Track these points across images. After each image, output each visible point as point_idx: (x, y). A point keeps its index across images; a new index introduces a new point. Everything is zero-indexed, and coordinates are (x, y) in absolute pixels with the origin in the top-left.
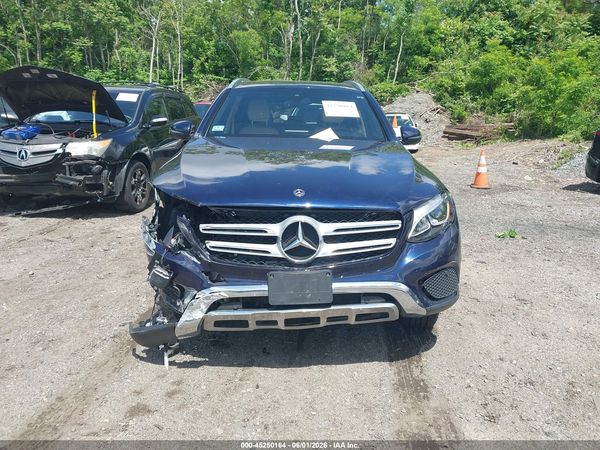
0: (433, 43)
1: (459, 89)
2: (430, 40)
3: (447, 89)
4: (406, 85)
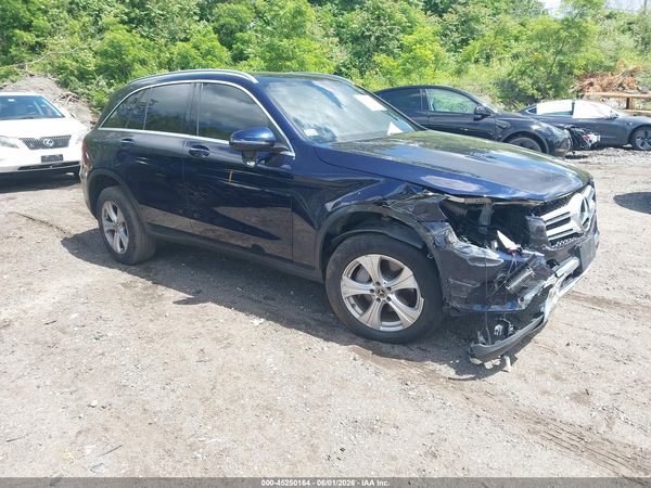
0: (33, 15)
1: (88, 73)
2: (29, 10)
3: (71, 71)
4: (14, 67)
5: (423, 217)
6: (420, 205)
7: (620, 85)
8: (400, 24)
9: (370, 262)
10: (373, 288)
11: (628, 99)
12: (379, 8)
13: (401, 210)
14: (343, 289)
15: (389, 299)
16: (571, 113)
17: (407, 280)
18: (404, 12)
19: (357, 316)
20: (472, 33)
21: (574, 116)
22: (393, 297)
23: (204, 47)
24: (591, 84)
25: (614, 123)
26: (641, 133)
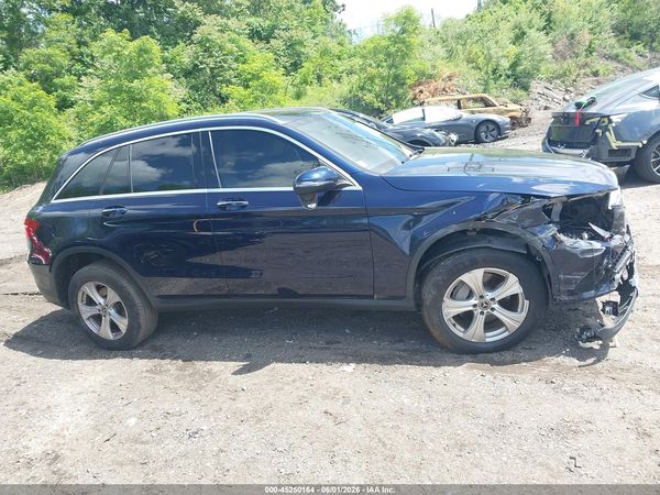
5: (527, 223)
6: (523, 213)
7: (444, 90)
8: (231, 53)
9: (475, 278)
10: (476, 302)
11: (459, 101)
12: (208, 40)
13: (505, 221)
14: (445, 311)
15: (493, 309)
16: (424, 119)
17: (512, 286)
18: (232, 41)
19: (461, 335)
20: (299, 56)
21: (427, 121)
22: (496, 306)
23: (27, 98)
24: (421, 92)
25: (460, 122)
26: (483, 128)
